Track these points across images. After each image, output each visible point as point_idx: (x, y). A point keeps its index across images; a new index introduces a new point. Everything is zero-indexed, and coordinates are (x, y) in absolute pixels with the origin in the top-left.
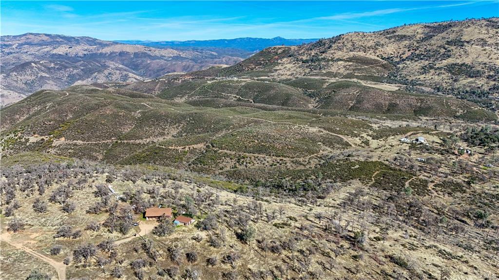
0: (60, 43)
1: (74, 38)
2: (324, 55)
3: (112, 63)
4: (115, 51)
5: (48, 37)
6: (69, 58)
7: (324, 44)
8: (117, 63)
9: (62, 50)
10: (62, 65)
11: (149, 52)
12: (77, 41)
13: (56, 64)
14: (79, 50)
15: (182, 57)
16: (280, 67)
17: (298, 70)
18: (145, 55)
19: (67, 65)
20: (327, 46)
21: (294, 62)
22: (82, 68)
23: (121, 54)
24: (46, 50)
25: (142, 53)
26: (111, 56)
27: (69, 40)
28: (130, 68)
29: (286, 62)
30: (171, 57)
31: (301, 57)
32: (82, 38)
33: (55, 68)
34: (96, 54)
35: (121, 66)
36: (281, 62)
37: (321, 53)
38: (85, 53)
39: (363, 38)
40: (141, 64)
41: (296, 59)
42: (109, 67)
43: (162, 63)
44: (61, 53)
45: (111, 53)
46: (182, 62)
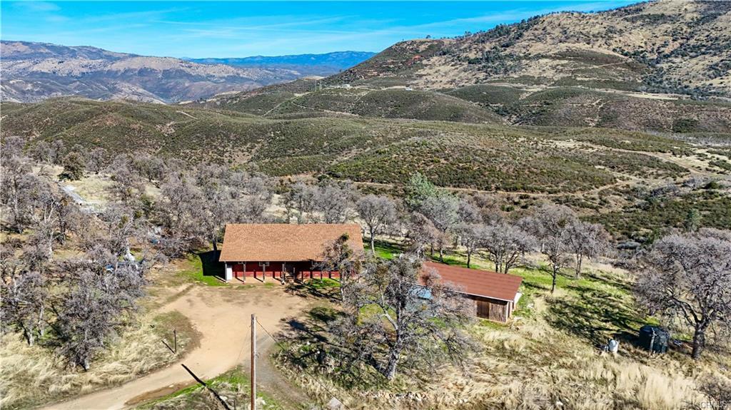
0: (44, 56)
1: (67, 48)
2: (508, 50)
3: (127, 85)
4: (133, 67)
5: (27, 47)
6: (57, 78)
7: (508, 32)
8: (134, 84)
9: (47, 66)
10: (45, 87)
11: (189, 70)
12: (73, 53)
13: (35, 85)
14: (75, 66)
15: (242, 78)
16: (427, 70)
17: (463, 74)
18: (181, 74)
19: (53, 87)
20: (512, 34)
21: (453, 63)
22: (77, 92)
23: (142, 72)
24: (22, 66)
25: (177, 71)
26: (126, 75)
27: (60, 52)
28: (156, 94)
29: (436, 63)
30: (224, 77)
31: (465, 55)
32: (81, 48)
33: (33, 91)
34: (101, 73)
35: (141, 90)
36: (427, 63)
37: (502, 47)
38: (85, 70)
39: (580, 21)
40: (174, 87)
41: (455, 58)
42: (121, 91)
43: (210, 86)
44: (46, 71)
45: (126, 71)
46: (242, 86)
